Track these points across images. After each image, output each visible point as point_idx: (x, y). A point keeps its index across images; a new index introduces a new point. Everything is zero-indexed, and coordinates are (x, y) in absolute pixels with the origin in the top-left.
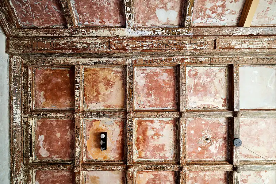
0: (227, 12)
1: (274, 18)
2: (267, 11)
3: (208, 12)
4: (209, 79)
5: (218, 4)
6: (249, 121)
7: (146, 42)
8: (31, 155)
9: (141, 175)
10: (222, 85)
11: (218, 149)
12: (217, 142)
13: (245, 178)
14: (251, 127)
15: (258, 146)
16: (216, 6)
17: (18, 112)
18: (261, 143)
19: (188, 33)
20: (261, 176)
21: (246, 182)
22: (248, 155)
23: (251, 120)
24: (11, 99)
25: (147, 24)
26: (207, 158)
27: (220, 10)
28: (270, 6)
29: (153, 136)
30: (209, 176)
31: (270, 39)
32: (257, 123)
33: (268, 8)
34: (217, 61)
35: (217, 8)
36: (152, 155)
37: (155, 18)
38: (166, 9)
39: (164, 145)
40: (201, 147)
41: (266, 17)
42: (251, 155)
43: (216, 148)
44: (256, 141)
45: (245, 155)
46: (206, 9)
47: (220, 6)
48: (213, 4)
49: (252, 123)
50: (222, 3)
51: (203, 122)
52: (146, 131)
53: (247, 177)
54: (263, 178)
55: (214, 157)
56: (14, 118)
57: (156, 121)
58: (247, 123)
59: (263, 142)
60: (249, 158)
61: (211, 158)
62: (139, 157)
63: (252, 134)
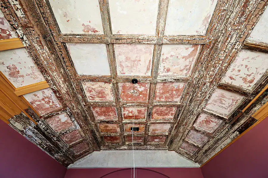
0: (45, 96)
1: (30, 66)
2: (29, 75)
3: (51, 104)
4: (93, 90)
5: (44, 102)
6: (120, 67)
7: (81, 124)
8: (141, 144)
9: (154, 118)
10: (95, 84)
11: (141, 87)
12: (136, 87)
13: (165, 70)
14: (124, 66)
15: (140, 61)
16: (45, 103)
17: (123, 147)
18: (138, 59)
19: (68, 110)
20: (167, 58)
21: (170, 69)
22: (148, 68)
23: (119, 66)
24: (117, 150)
25: (71, 122)
26: (147, 92)
27: (47, 100)
28: (25, 75)
29: (133, 114)
30: (160, 91)
31: (50, 71)
32: (120, 62)
33: (26, 75)
34: (79, 90)
35: (46, 102)
36: (143, 114)
37: (67, 121)
38: (60, 119)
39: (138, 110)
40: (140, 95)
41: (34, 73)
42: (148, 66)
43: (140, 87)
44: (136, 62)
45: (147, 70)
46: (50, 105)
47: (44, 101)
48: (45, 104)
49: (121, 66)
50: (42, 101)
51: (123, 94)
52: (129, 116)
53: (165, 68)
54: (169, 56)
55: (147, 88)
56: (125, 149)
57: (124, 113)
58: (121, 69)
59: (137, 57)
60: (150, 67)
61: (147, 90)
62: (144, 118)
63: (130, 65)
